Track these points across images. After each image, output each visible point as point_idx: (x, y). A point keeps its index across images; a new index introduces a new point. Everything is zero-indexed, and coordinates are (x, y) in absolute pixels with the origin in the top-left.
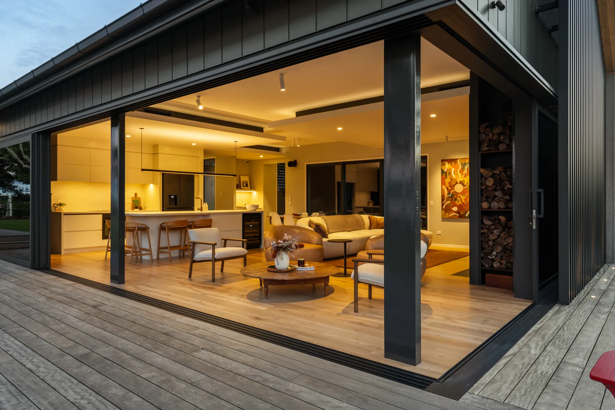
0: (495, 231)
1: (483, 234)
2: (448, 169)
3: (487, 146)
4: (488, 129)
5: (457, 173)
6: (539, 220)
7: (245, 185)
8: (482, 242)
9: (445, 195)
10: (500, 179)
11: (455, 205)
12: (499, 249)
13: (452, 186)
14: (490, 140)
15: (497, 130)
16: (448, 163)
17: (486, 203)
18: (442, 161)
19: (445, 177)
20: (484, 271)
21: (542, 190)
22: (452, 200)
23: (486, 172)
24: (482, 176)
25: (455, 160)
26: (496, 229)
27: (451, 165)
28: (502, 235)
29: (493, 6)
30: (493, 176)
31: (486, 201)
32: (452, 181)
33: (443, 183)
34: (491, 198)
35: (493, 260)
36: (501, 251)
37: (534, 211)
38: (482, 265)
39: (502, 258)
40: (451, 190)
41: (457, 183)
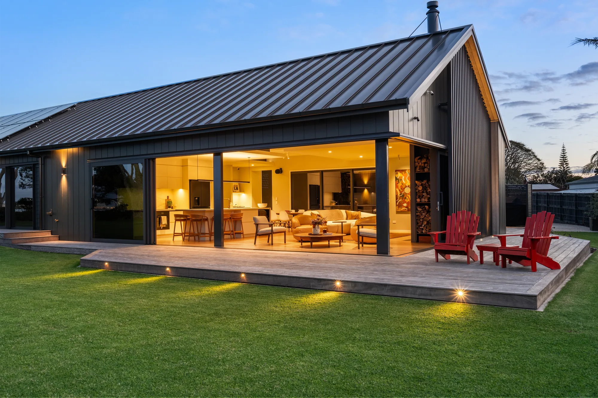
0: (423, 214)
1: (417, 215)
2: (400, 177)
3: (419, 169)
4: (419, 160)
5: (406, 180)
6: (441, 207)
7: (236, 188)
8: (417, 219)
9: (398, 195)
10: (425, 186)
11: (405, 202)
12: (425, 223)
13: (403, 189)
14: (420, 166)
15: (424, 161)
16: (400, 173)
17: (419, 199)
18: (396, 171)
19: (398, 182)
20: (418, 235)
21: (442, 192)
22: (403, 199)
23: (419, 183)
24: (416, 185)
25: (405, 171)
26: (423, 212)
27: (402, 174)
28: (427, 216)
29: (415, 118)
30: (422, 185)
31: (418, 198)
32: (403, 185)
33: (397, 186)
34: (421, 197)
35: (422, 229)
36: (426, 224)
37: (438, 202)
38: (417, 232)
39: (427, 228)
40: (402, 192)
41: (406, 187)
